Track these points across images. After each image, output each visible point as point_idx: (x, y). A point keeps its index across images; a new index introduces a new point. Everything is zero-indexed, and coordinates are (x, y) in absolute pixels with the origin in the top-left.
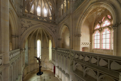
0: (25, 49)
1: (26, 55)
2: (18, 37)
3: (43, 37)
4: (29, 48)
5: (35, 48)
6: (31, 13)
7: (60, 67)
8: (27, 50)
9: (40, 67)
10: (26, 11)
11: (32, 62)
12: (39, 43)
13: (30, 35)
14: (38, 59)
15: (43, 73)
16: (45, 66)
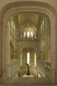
0: (21, 58)
1: (21, 62)
2: (16, 52)
3: (30, 50)
4: (23, 58)
5: (26, 58)
6: (24, 38)
7: (40, 73)
8: (21, 59)
9: (29, 70)
10: (21, 37)
11: (25, 66)
12: (28, 54)
13: (23, 50)
14: (28, 65)
15: (30, 75)
16: (32, 71)
